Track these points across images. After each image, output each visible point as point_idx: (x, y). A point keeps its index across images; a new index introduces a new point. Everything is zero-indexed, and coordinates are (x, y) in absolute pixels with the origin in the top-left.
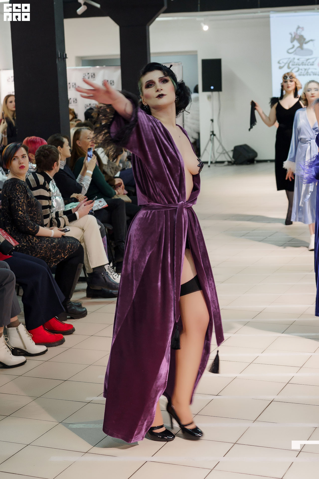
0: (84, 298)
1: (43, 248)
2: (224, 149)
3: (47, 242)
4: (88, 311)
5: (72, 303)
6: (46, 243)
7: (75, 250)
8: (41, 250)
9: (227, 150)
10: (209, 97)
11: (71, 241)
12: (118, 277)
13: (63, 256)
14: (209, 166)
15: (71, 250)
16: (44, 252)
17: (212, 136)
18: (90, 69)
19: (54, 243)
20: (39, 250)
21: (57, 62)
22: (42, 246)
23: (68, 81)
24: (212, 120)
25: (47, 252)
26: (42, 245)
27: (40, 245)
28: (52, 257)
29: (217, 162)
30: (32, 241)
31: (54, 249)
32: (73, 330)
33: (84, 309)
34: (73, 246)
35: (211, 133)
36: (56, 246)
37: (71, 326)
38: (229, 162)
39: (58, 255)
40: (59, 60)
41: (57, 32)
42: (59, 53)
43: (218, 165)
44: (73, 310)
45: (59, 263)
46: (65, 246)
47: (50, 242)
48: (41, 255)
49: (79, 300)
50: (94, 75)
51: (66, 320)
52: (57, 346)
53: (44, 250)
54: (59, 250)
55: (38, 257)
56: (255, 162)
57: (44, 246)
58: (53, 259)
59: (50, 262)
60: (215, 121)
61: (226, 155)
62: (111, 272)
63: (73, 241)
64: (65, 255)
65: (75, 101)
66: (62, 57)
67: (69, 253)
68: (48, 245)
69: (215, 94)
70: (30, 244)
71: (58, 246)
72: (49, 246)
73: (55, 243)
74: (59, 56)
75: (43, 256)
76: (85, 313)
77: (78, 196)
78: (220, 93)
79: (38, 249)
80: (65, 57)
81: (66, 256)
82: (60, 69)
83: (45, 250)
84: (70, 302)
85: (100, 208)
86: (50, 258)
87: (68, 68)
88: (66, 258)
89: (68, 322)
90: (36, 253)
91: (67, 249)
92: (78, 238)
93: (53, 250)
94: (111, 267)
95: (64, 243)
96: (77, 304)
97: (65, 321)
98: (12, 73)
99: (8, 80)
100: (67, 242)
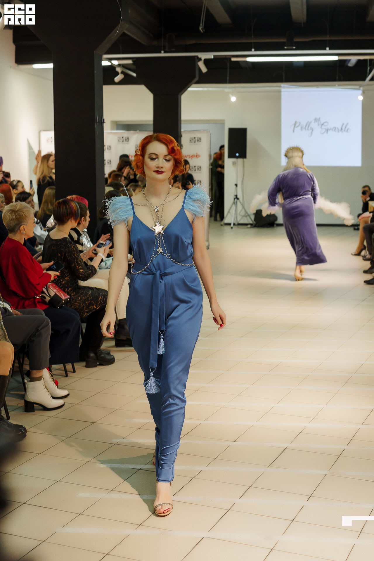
0: (112, 347)
2: (246, 212)
3: (81, 294)
4: (115, 359)
5: (102, 351)
8: (76, 302)
9: (249, 213)
10: (234, 163)
11: (103, 294)
13: (95, 307)
14: (232, 228)
15: (103, 302)
17: (236, 200)
18: (125, 133)
19: (88, 296)
20: (74, 302)
21: (95, 126)
23: (105, 144)
24: (236, 185)
25: (81, 304)
27: (75, 298)
28: (85, 308)
29: (239, 224)
33: (112, 357)
34: (105, 299)
35: (235, 197)
36: (89, 298)
38: (251, 224)
39: (90, 306)
40: (97, 125)
41: (97, 99)
42: (98, 118)
43: (240, 227)
44: (103, 357)
46: (98, 298)
49: (108, 349)
50: (128, 138)
53: (78, 302)
54: (92, 302)
56: (275, 225)
57: (79, 298)
58: (85, 310)
59: (83, 312)
60: (238, 185)
61: (248, 218)
63: (105, 294)
65: (109, 163)
66: (100, 121)
67: (101, 305)
68: (82, 298)
69: (240, 160)
71: (91, 298)
72: (83, 299)
74: (98, 121)
75: (77, 308)
76: (112, 360)
77: (110, 251)
78: (245, 159)
80: (102, 121)
81: (98, 307)
82: (98, 132)
84: (100, 350)
86: (83, 309)
87: (105, 131)
88: (98, 309)
90: (71, 305)
91: (99, 300)
93: (87, 302)
96: (106, 352)
98: (51, 134)
99: (47, 141)
100: (100, 294)
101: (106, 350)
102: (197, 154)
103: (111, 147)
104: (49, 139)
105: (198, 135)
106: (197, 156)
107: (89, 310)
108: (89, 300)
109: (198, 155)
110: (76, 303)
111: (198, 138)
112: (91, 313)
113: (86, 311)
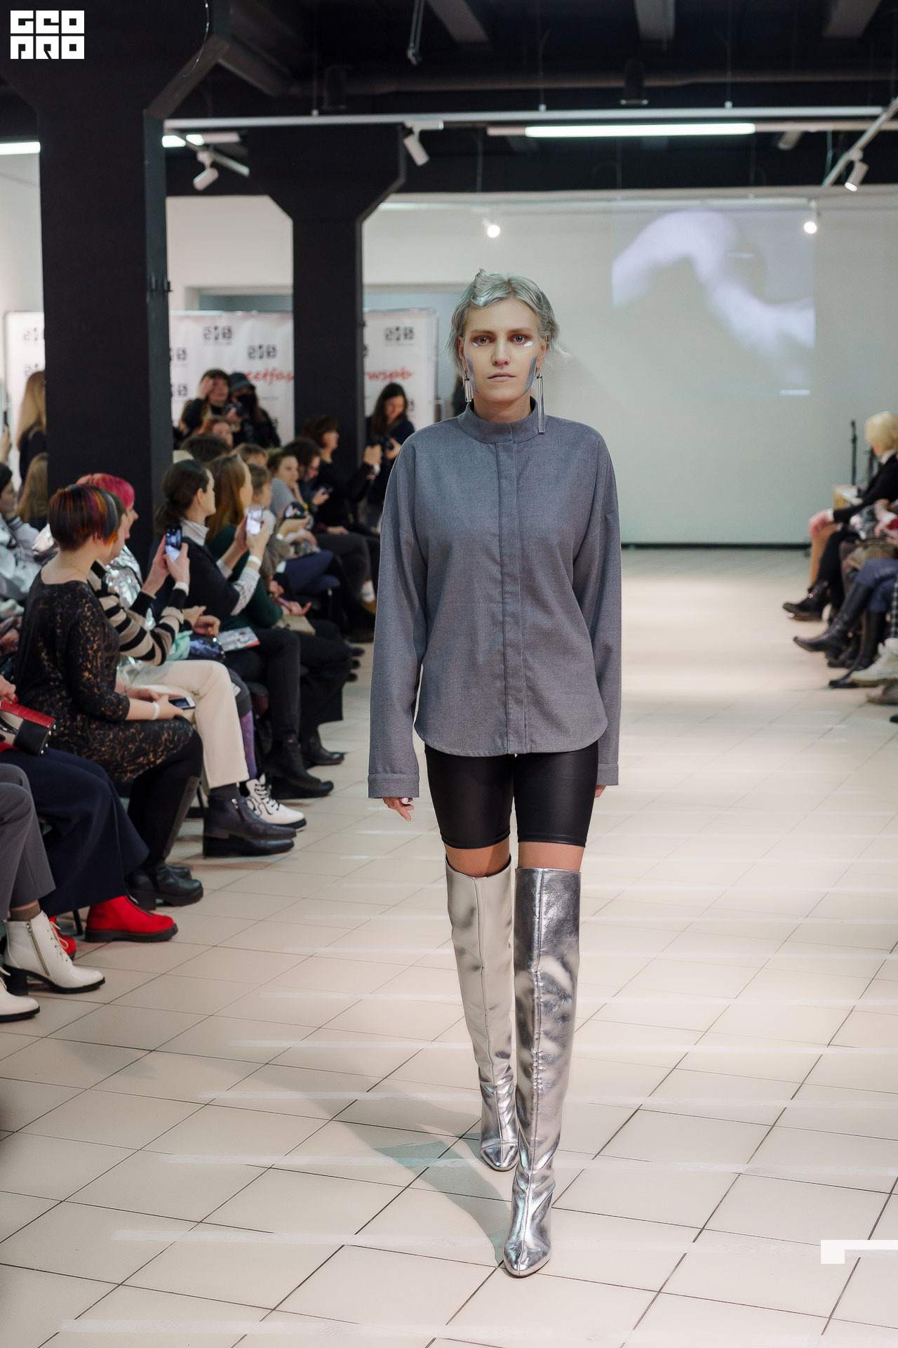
0: (196, 857)
4: (204, 889)
5: (168, 868)
7: (181, 745)
8: (102, 744)
12: (277, 810)
13: (152, 760)
15: (171, 746)
18: (222, 319)
21: (148, 299)
25: (115, 750)
27: (99, 734)
28: (128, 762)
31: (132, 743)
32: (174, 930)
33: (196, 885)
34: (176, 737)
36: (137, 735)
37: (168, 921)
39: (139, 757)
40: (152, 295)
41: (150, 232)
42: (153, 280)
44: (170, 885)
45: (140, 775)
46: (158, 736)
48: (100, 756)
49: (186, 862)
50: (229, 330)
53: (108, 746)
54: (144, 745)
55: (93, 761)
57: (109, 735)
58: (127, 766)
59: (120, 772)
62: (262, 797)
63: (177, 724)
64: (158, 757)
65: (185, 394)
66: (159, 287)
67: (168, 752)
68: (118, 734)
71: (141, 736)
72: (121, 736)
74: (154, 286)
75: (105, 759)
76: (197, 892)
79: (96, 741)
80: (166, 288)
81: (158, 759)
82: (152, 317)
84: (164, 867)
86: (122, 764)
88: (161, 763)
90: (90, 753)
91: (162, 742)
93: (130, 746)
94: (262, 786)
96: (180, 871)
98: (36, 321)
100: (164, 727)
101: (177, 866)
102: (404, 368)
103: (188, 352)
104: (29, 333)
105: (406, 322)
107: (136, 767)
109: (407, 372)
111: (406, 329)
112: (141, 772)
113: (129, 768)
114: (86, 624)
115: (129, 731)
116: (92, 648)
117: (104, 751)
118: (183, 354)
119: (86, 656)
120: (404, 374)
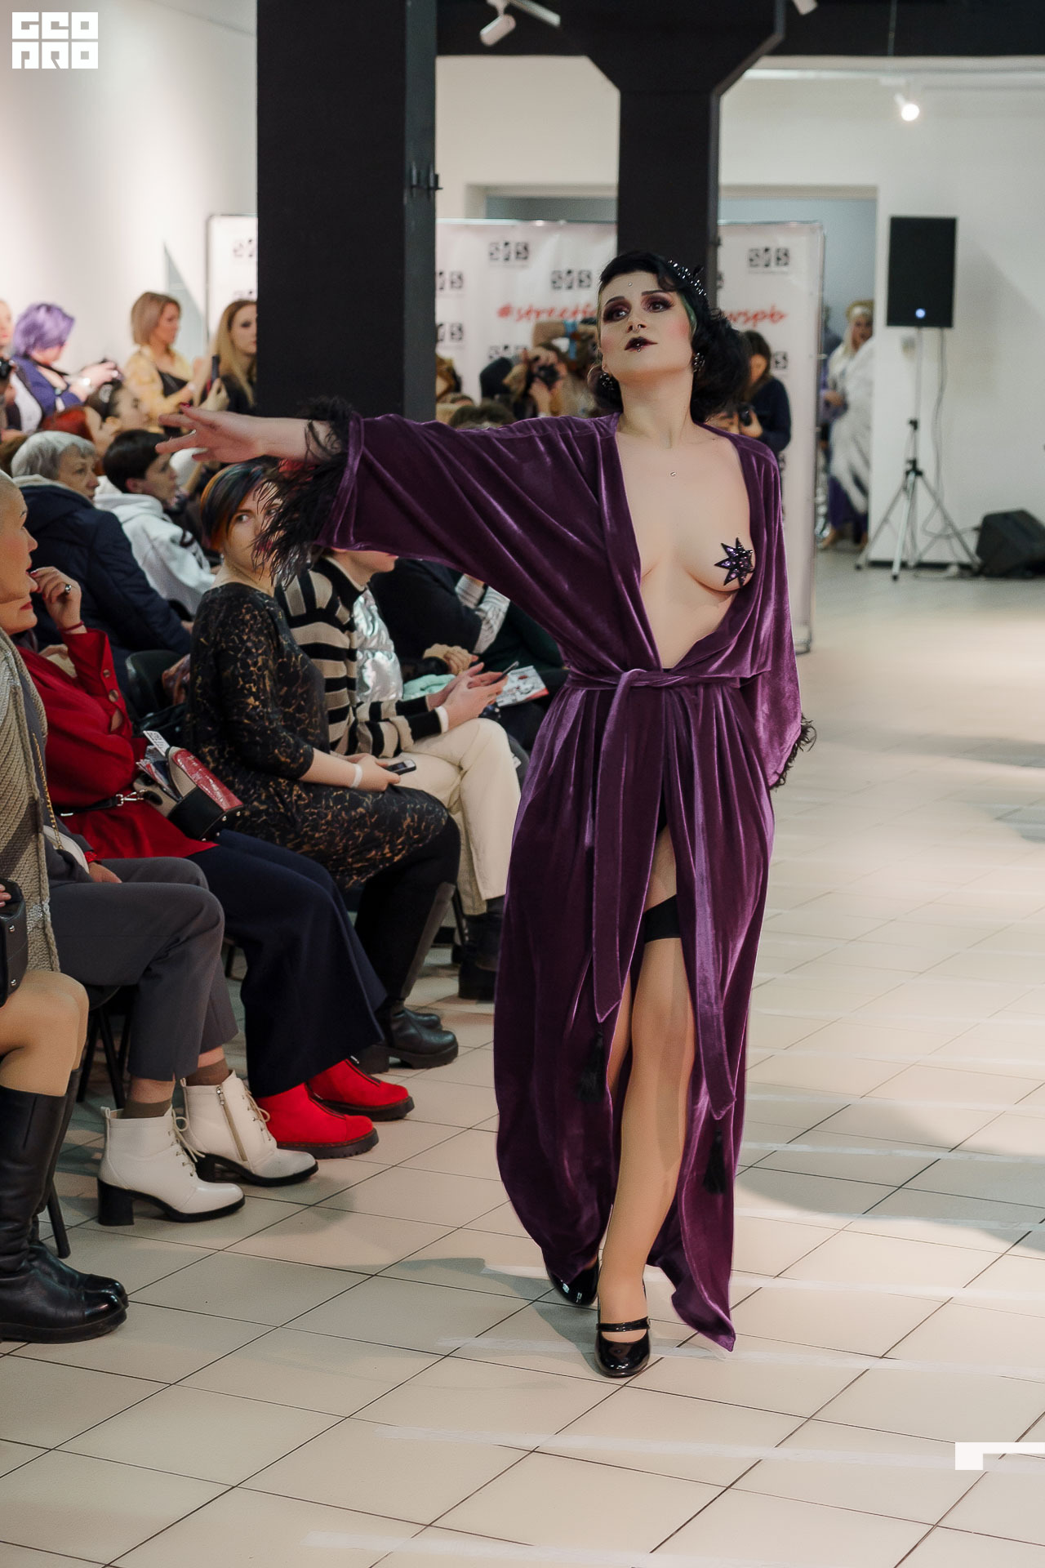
0: (448, 1000)
1: (322, 825)
2: (948, 522)
3: (335, 804)
4: (459, 1044)
5: (409, 1013)
6: (332, 807)
7: (430, 837)
8: (315, 828)
9: (959, 526)
10: (908, 346)
11: (418, 806)
13: (388, 855)
14: (895, 578)
15: (415, 837)
16: (324, 838)
17: (912, 476)
18: (515, 230)
19: (360, 810)
20: (308, 829)
21: (406, 201)
22: (321, 816)
23: (440, 265)
24: (914, 424)
25: (335, 838)
26: (318, 812)
27: (312, 814)
28: (352, 857)
29: (922, 566)
30: (287, 798)
31: (361, 831)
32: (408, 1106)
33: (450, 1038)
34: (423, 824)
35: (909, 467)
36: (367, 819)
37: (400, 1091)
38: (965, 567)
39: (370, 851)
40: (412, 194)
41: (412, 102)
42: (414, 173)
43: (924, 574)
44: (412, 1037)
45: (371, 877)
46: (397, 820)
47: (346, 804)
48: (313, 846)
49: (433, 1006)
50: (526, 248)
51: (384, 1069)
52: (351, 1155)
53: (324, 831)
54: (377, 833)
55: (303, 853)
57: (326, 815)
58: (353, 863)
59: (343, 871)
60: (922, 425)
61: (955, 542)
63: (425, 805)
64: (397, 851)
65: (457, 335)
66: (422, 184)
67: (411, 845)
68: (340, 814)
69: (930, 334)
70: (279, 808)
71: (373, 820)
72: (343, 818)
73: (363, 807)
74: (414, 182)
75: (320, 850)
76: (449, 1049)
77: (448, 652)
78: (947, 332)
79: (306, 825)
80: (432, 184)
81: (397, 855)
82: (413, 223)
83: (329, 829)
84: (403, 1012)
85: (521, 698)
86: (345, 859)
87: (440, 221)
88: (399, 861)
89: (391, 1078)
90: (299, 839)
91: (403, 830)
92: (442, 796)
93: (357, 833)
95: (394, 811)
96: (426, 1018)
97: (380, 1072)
98: (248, 228)
99: (235, 251)
100: (406, 808)
102: (773, 307)
103: (466, 277)
104: (241, 245)
105: (780, 241)
106: (772, 315)
108: (365, 826)
109: (779, 313)
110: (320, 832)
111: (778, 250)
114: (244, 630)
115: (356, 811)
116: (255, 664)
117: (318, 838)
118: (459, 280)
119: (247, 677)
120: (774, 316)
